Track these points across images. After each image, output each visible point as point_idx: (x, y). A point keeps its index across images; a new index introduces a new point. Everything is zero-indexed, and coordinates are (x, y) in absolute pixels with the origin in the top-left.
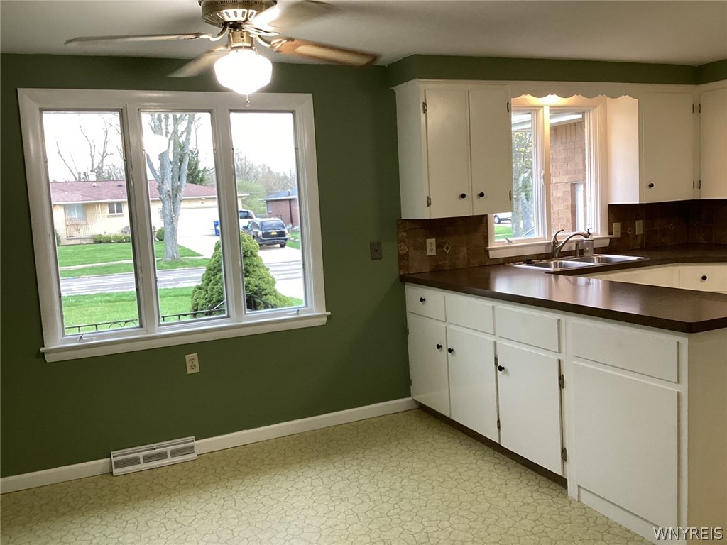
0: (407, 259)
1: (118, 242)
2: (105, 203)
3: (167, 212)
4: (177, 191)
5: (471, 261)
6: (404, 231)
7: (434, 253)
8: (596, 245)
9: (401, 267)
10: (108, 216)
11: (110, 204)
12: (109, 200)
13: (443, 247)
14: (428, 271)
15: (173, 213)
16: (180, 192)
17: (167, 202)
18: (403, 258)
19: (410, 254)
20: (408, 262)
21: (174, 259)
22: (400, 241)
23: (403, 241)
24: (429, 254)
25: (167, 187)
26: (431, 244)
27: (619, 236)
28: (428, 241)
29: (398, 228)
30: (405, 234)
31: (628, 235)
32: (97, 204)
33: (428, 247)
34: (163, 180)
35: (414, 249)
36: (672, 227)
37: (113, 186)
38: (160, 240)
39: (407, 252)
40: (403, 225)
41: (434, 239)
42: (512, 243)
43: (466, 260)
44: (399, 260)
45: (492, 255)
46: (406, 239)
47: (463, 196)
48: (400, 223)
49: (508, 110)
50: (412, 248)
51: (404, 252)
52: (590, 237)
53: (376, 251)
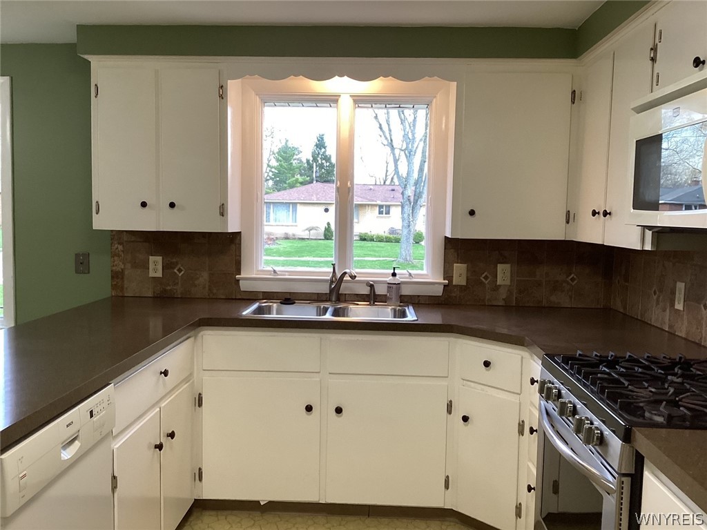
0: (122, 278)
1: (379, 241)
2: (376, 205)
3: (406, 216)
4: (418, 197)
5: (215, 291)
6: (119, 243)
7: (159, 274)
8: (406, 291)
9: (114, 287)
10: (377, 217)
11: (381, 207)
12: (379, 203)
13: (175, 268)
14: (150, 294)
15: (411, 218)
16: (421, 197)
17: (406, 207)
18: (117, 276)
19: (126, 273)
20: (123, 281)
21: (407, 261)
22: (114, 255)
23: (119, 256)
24: (152, 274)
25: (410, 192)
26: (155, 263)
27: (464, 283)
28: (152, 259)
29: (112, 239)
30: (120, 247)
31: (482, 283)
32: (368, 205)
33: (151, 266)
34: (406, 185)
35: (133, 267)
36: (573, 280)
37: (387, 190)
38: (416, 243)
39: (122, 270)
40: (117, 236)
41: (161, 257)
42: (278, 275)
43: (207, 289)
44: (112, 277)
45: (244, 286)
46: (121, 253)
47: (144, 205)
48: (114, 233)
49: (221, 97)
50: (129, 265)
51: (118, 269)
52: (394, 280)
53: (82, 264)
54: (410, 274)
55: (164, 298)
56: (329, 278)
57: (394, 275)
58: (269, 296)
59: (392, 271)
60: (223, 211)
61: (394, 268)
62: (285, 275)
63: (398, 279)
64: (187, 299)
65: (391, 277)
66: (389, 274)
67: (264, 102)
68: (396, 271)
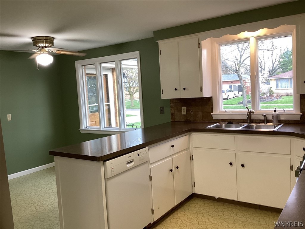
0: (174, 115)
5: (204, 119)
7: (185, 114)
9: (172, 118)
13: (190, 111)
14: (183, 121)
18: (173, 114)
20: (174, 117)
22: (171, 107)
23: (173, 108)
24: (183, 114)
28: (183, 108)
30: (173, 104)
33: (183, 111)
35: (177, 111)
39: (174, 112)
40: (172, 100)
41: (186, 107)
42: (227, 112)
43: (201, 118)
44: (171, 115)
45: (214, 117)
46: (173, 107)
47: (176, 89)
48: (171, 100)
49: (199, 47)
50: (176, 111)
51: (173, 112)
52: (275, 113)
53: (162, 111)
54: (284, 111)
55: (187, 122)
56: (246, 113)
57: (275, 111)
58: (223, 121)
59: (274, 110)
60: (201, 90)
61: (275, 108)
62: (230, 113)
63: (277, 113)
64: (195, 122)
65: (274, 112)
66: (273, 111)
67: (221, 45)
68: (276, 110)
